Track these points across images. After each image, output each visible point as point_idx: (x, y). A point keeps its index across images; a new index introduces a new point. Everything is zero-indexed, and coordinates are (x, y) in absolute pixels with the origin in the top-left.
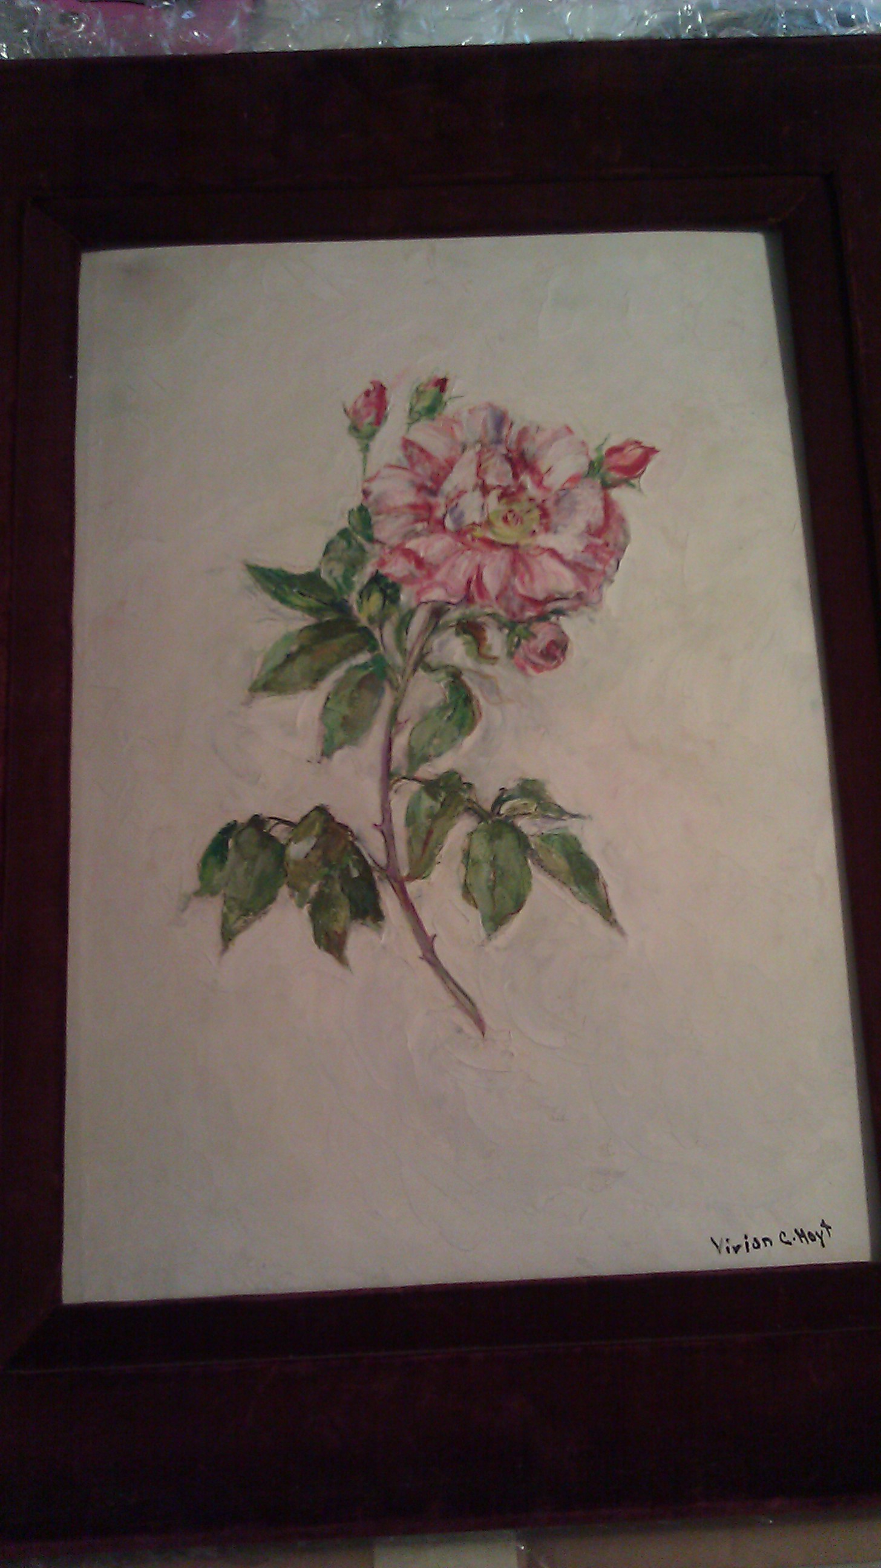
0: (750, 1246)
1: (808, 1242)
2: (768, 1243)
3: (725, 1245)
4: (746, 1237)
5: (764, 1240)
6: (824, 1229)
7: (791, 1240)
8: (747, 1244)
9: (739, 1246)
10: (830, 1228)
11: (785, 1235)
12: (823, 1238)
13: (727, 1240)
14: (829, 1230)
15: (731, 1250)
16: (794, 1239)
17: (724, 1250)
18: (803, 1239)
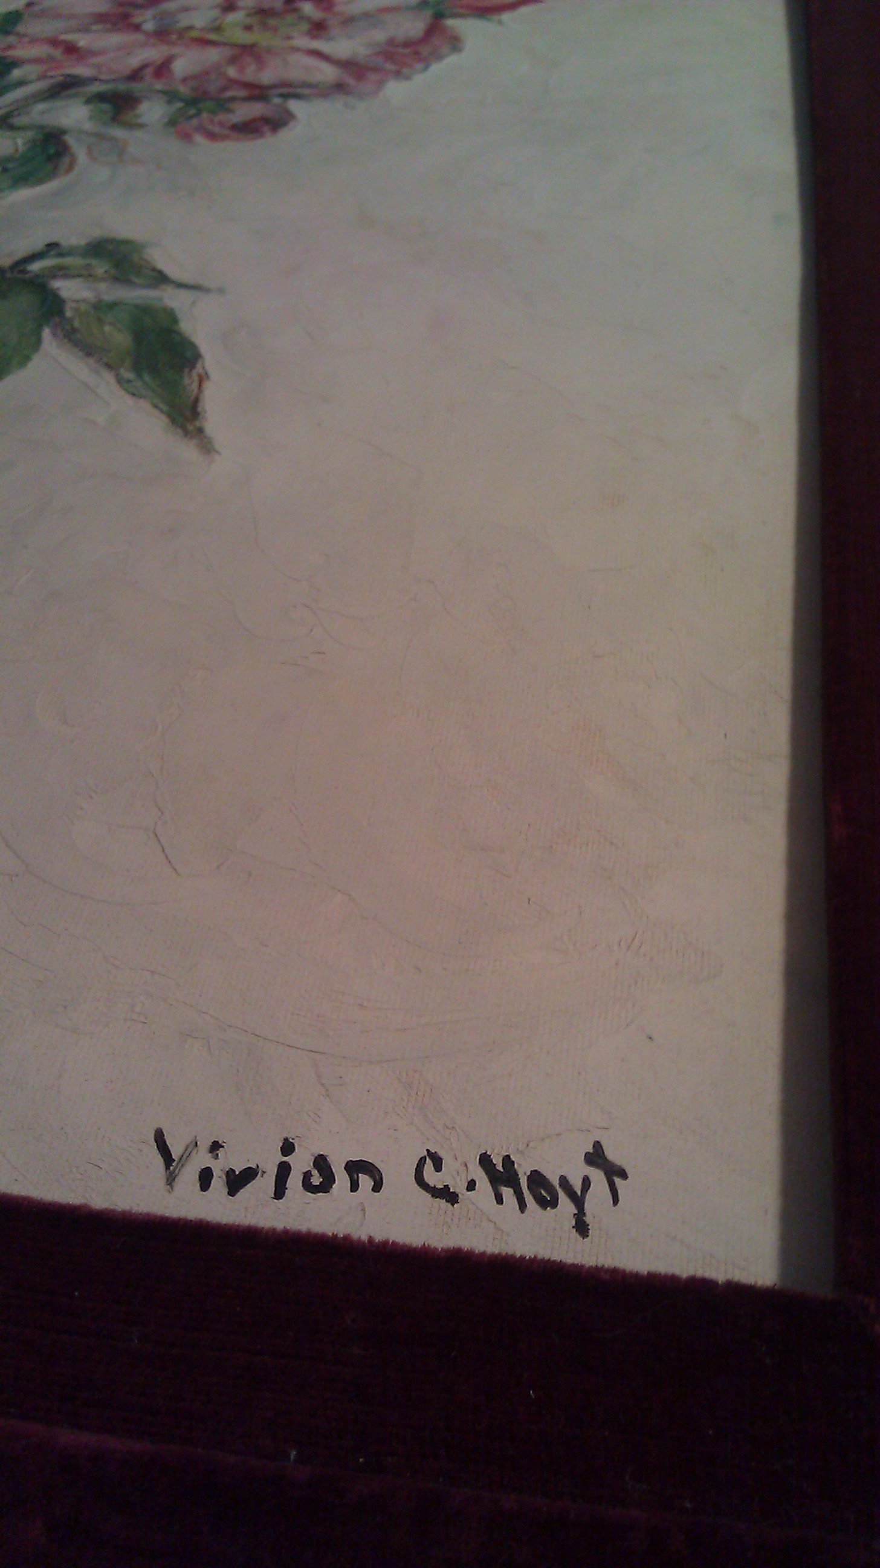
0: (294, 1181)
1: (522, 1206)
2: (365, 1181)
3: (202, 1159)
4: (288, 1148)
5: (355, 1168)
6: (598, 1177)
7: (458, 1186)
8: (284, 1171)
9: (249, 1174)
10: (623, 1175)
11: (438, 1167)
12: (588, 1206)
13: (215, 1147)
14: (618, 1181)
15: (218, 1183)
16: (471, 1185)
17: (189, 1175)
18: (507, 1192)
